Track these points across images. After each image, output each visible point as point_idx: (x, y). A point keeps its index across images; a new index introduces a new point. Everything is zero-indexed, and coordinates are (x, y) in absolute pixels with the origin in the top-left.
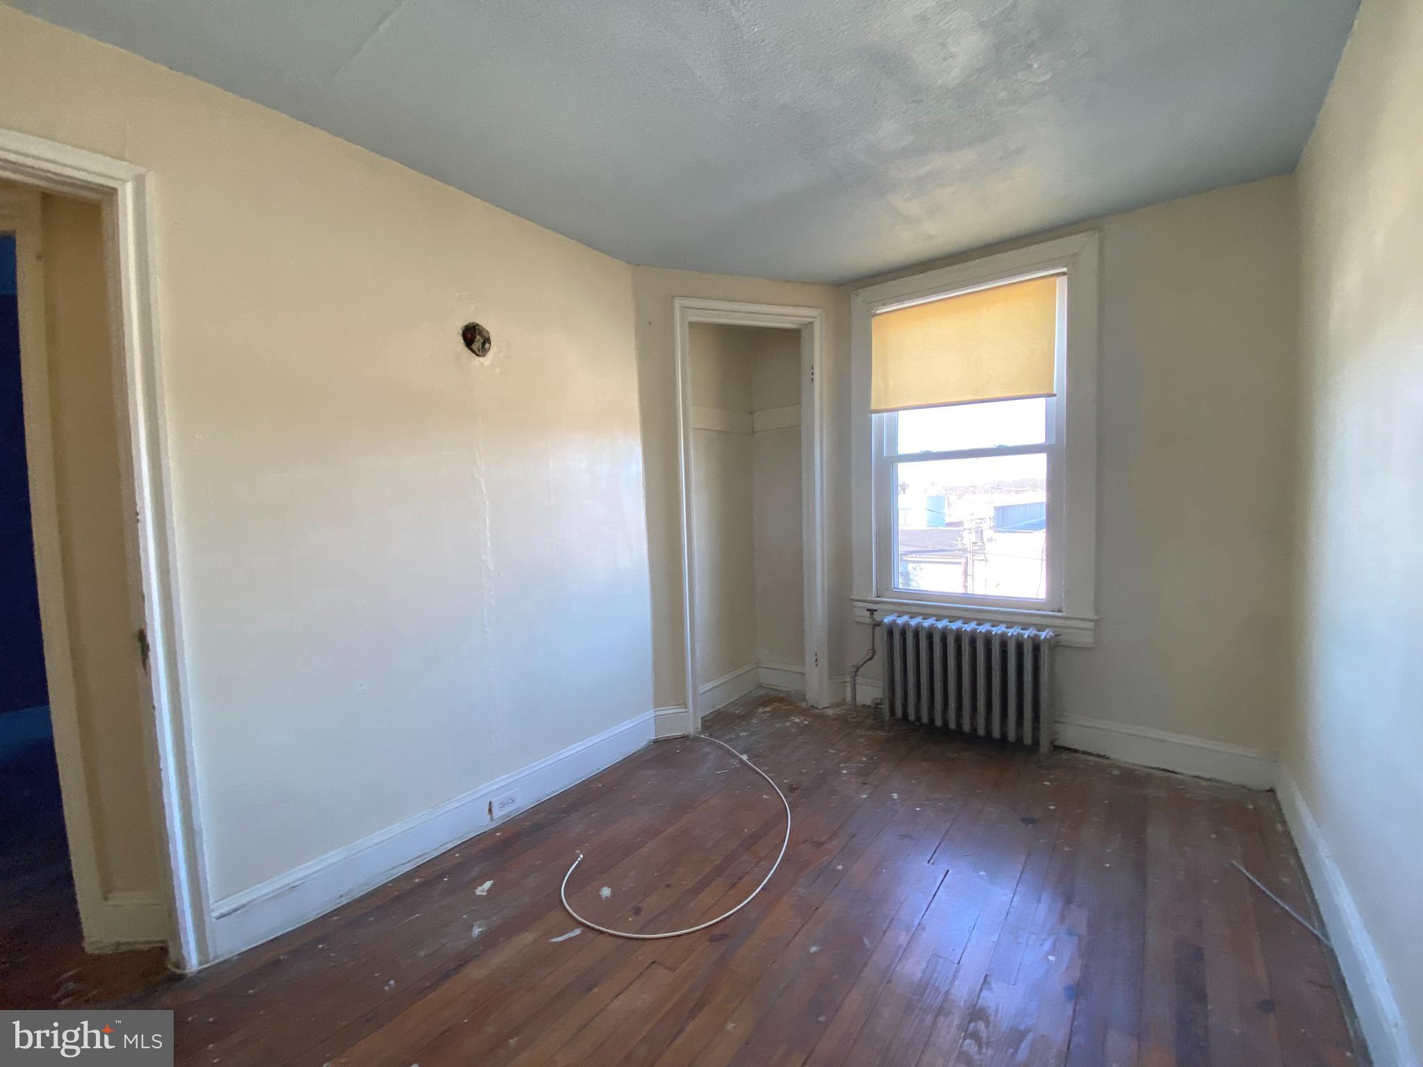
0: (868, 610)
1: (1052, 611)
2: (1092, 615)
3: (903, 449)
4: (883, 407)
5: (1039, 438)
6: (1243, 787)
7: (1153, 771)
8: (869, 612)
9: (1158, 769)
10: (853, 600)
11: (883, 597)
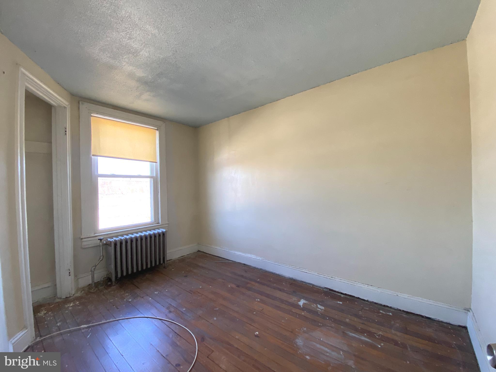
0: (99, 239)
1: (156, 224)
2: (167, 223)
3: (100, 172)
4: (99, 154)
5: (149, 174)
6: (194, 253)
7: (181, 258)
8: (99, 240)
9: (181, 257)
10: (82, 239)
11: (96, 234)
